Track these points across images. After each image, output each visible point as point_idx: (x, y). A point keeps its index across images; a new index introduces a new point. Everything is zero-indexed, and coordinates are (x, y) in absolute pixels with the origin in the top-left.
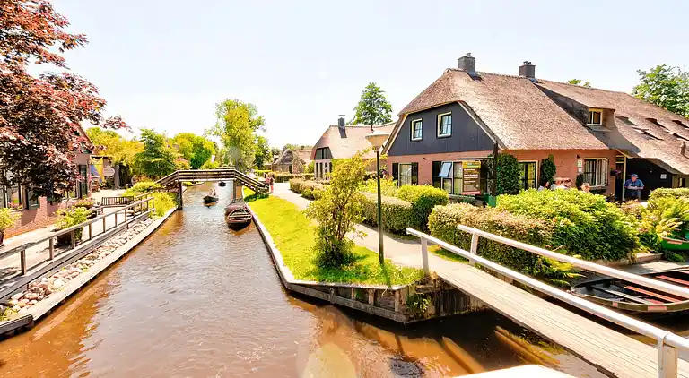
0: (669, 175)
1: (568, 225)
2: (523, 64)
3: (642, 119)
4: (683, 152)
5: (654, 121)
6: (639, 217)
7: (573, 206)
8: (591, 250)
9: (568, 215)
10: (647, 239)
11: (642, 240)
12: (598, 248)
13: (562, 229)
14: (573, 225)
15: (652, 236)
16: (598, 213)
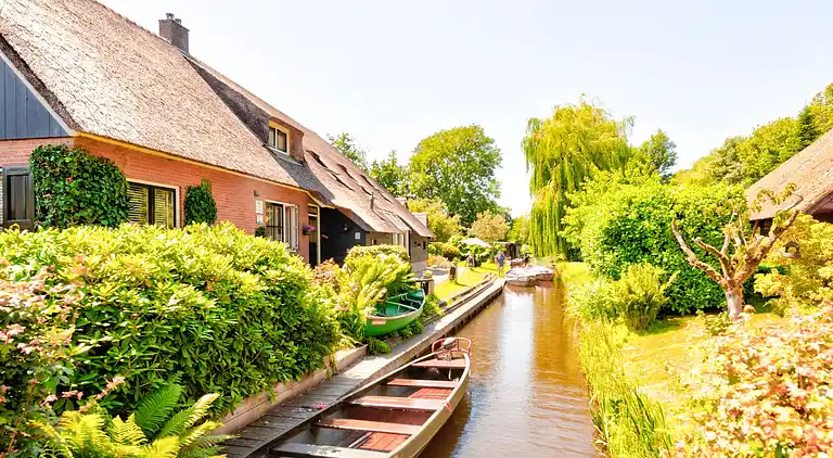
0: (364, 233)
1: (197, 308)
2: (165, 18)
3: (333, 162)
4: (372, 208)
5: (344, 169)
6: (337, 288)
7: (217, 258)
8: (259, 367)
9: (203, 282)
10: (349, 324)
11: (343, 326)
12: (273, 358)
13: (175, 319)
14: (211, 304)
15: (354, 317)
16: (272, 274)
